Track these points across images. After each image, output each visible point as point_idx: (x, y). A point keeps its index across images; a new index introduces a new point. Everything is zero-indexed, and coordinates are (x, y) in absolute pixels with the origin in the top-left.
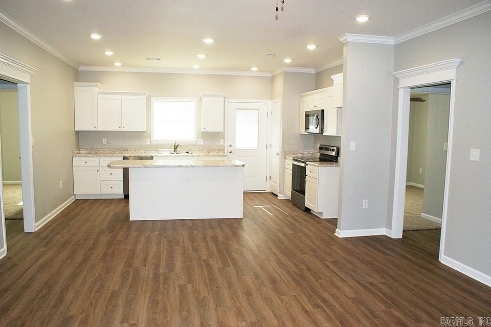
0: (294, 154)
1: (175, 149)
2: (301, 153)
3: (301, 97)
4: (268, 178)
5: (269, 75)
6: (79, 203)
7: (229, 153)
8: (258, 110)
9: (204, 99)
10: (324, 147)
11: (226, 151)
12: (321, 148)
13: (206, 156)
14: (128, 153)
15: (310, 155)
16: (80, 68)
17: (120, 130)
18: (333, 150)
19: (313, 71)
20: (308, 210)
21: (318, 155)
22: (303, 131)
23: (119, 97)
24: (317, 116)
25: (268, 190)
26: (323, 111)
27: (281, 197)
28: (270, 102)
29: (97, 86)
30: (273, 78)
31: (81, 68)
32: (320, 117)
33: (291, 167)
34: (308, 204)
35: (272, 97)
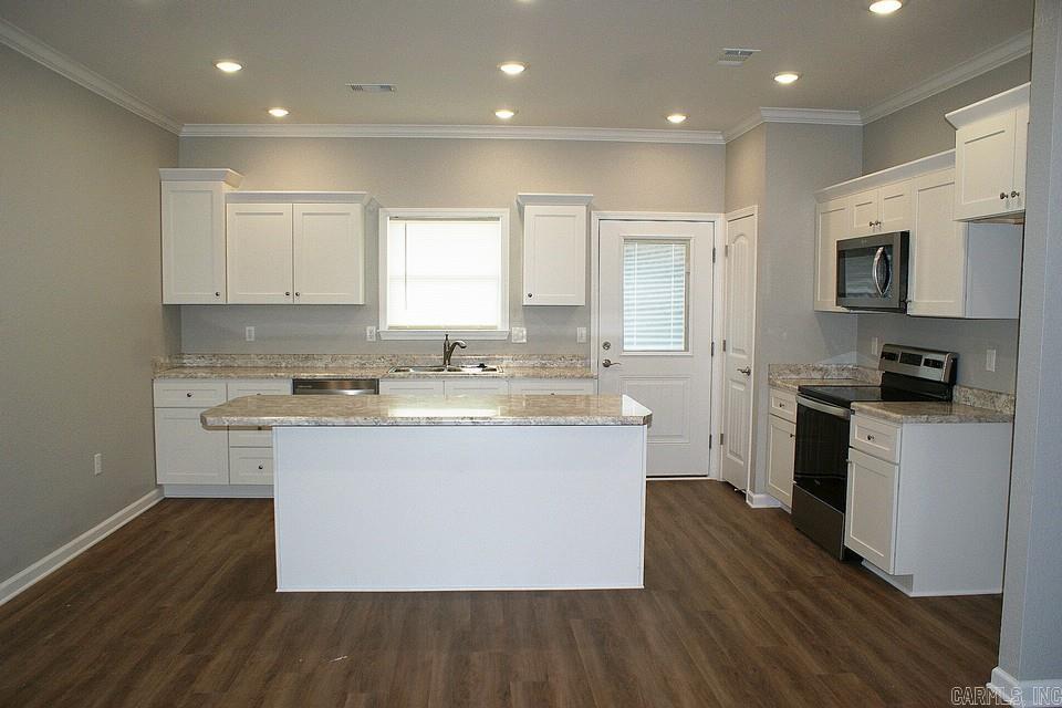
0: (798, 372)
1: (448, 355)
2: (821, 369)
3: (822, 198)
4: (716, 440)
5: (720, 139)
6: (174, 508)
7: (601, 365)
8: (685, 241)
9: (529, 210)
10: (899, 352)
11: (593, 361)
12: (888, 356)
13: (534, 376)
14: (314, 368)
15: (846, 374)
16: (184, 130)
17: (289, 301)
18: (937, 364)
19: (854, 119)
20: (853, 559)
21: (876, 378)
22: (830, 303)
23: (284, 207)
24: (883, 253)
25: (715, 474)
26: (905, 236)
27: (757, 501)
28: (720, 219)
29: (224, 178)
30: (730, 150)
31: (187, 131)
32: (895, 257)
33: (792, 414)
34: (853, 539)
35: (728, 203)
